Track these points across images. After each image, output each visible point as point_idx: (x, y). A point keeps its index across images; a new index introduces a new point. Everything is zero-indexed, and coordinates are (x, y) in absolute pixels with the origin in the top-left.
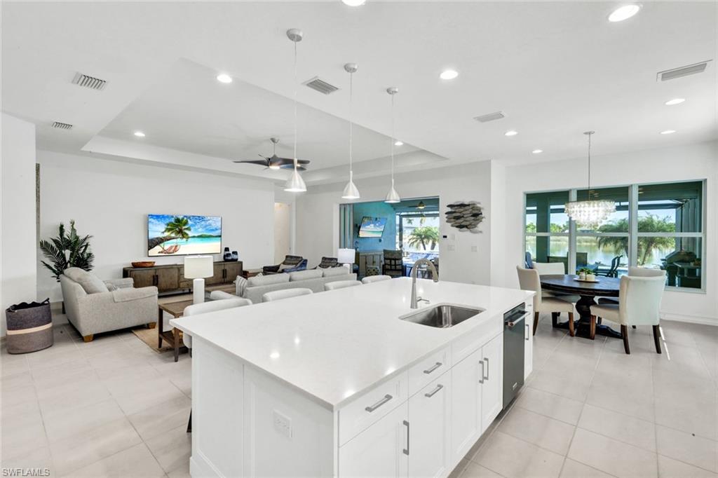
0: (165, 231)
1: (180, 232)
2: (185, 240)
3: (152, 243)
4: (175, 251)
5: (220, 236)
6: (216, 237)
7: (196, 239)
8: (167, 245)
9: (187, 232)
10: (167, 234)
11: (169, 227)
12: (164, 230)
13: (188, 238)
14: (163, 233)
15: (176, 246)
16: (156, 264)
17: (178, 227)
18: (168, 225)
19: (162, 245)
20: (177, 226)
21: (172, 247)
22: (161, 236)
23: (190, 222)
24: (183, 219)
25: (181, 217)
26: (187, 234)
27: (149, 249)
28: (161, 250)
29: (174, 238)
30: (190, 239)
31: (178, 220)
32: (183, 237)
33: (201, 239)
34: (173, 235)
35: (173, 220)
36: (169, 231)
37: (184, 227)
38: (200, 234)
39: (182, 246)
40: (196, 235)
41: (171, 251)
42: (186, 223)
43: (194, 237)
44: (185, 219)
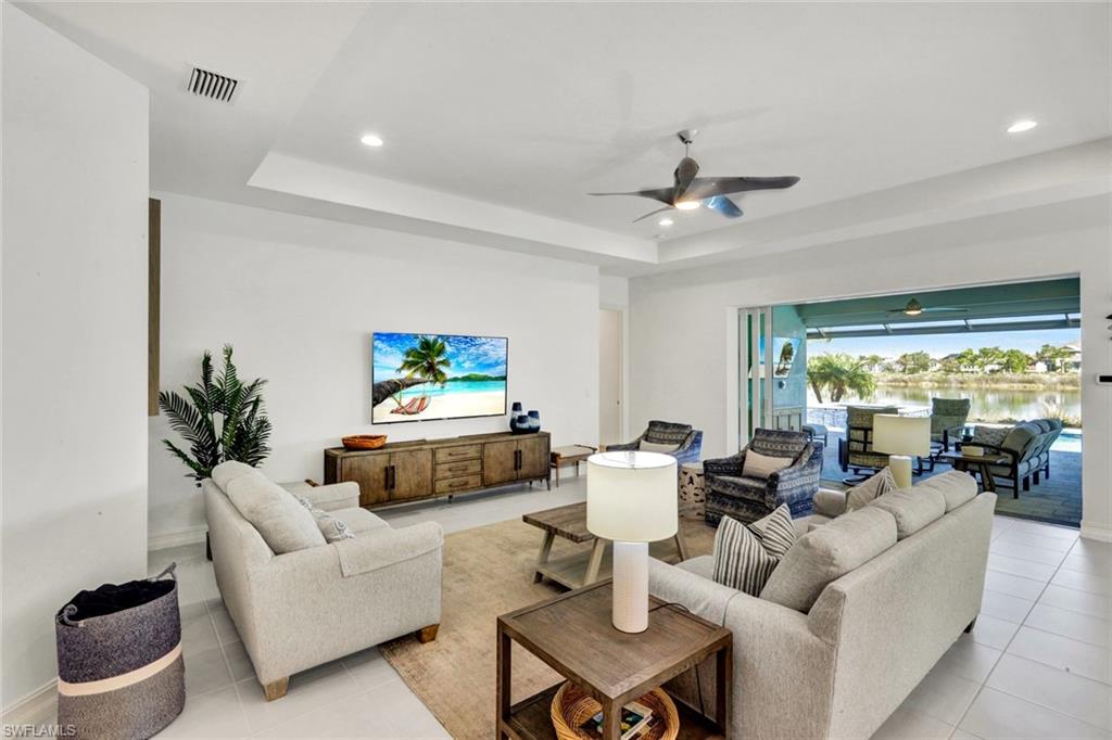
0: (402, 368)
1: (431, 369)
2: (438, 385)
3: (381, 393)
4: (421, 408)
5: (505, 378)
6: (496, 379)
7: (459, 383)
8: (406, 397)
9: (442, 368)
10: (406, 373)
11: (410, 359)
12: (400, 365)
13: (445, 381)
14: (399, 370)
15: (423, 399)
16: (388, 441)
17: (427, 357)
18: (408, 354)
19: (397, 395)
20: (424, 357)
21: (414, 400)
22: (396, 377)
23: (448, 349)
24: (435, 341)
25: (431, 339)
26: (443, 374)
27: (374, 405)
28: (396, 406)
29: (418, 383)
30: (448, 383)
31: (426, 345)
32: (436, 380)
33: (468, 383)
34: (418, 376)
35: (417, 344)
36: (410, 367)
37: (437, 360)
38: (466, 374)
39: (432, 398)
40: (460, 375)
41: (414, 409)
42: (441, 351)
43: (455, 379)
44: (440, 341)
